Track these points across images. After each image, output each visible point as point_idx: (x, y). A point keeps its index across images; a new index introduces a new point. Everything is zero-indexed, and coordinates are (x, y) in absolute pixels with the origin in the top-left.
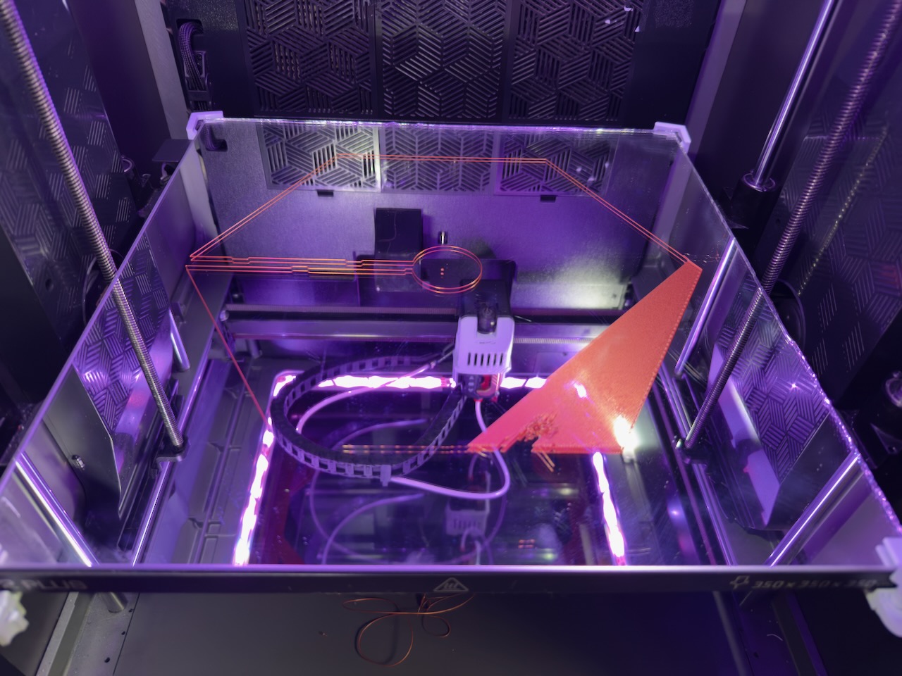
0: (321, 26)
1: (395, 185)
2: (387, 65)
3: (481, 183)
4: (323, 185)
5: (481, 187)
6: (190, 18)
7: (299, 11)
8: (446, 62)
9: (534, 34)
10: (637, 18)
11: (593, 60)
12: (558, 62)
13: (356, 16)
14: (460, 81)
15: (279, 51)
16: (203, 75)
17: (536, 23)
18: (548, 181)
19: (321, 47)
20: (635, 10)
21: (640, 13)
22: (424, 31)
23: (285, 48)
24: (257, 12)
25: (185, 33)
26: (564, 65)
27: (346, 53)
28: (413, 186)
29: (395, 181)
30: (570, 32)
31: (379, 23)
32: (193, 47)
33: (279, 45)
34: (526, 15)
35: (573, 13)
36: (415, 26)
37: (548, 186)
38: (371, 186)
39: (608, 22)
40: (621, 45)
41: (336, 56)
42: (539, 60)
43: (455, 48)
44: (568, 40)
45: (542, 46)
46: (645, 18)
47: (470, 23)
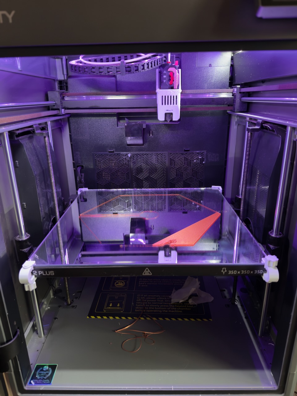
0: (116, 166)
1: (137, 210)
2: (134, 176)
3: (163, 208)
4: (115, 211)
5: (163, 210)
6: (81, 165)
7: (110, 162)
8: (150, 174)
9: (175, 165)
10: (203, 159)
11: (192, 172)
12: (182, 173)
13: (126, 163)
14: (155, 179)
15: (104, 173)
16: (83, 180)
17: (175, 163)
18: (184, 207)
19: (116, 171)
20: (202, 157)
21: (204, 158)
22: (144, 166)
23: (106, 172)
24: (99, 163)
25: (79, 169)
26: (184, 173)
27: (123, 173)
28: (142, 210)
29: (137, 209)
30: (185, 164)
31: (132, 164)
32: (81, 173)
33: (104, 171)
34: (172, 161)
35: (185, 160)
36: (141, 165)
37: (184, 209)
38: (129, 211)
39: (195, 161)
40: (200, 167)
41: (120, 174)
42: (177, 173)
43: (153, 170)
44: (185, 167)
45: (177, 168)
46: (205, 159)
47: (157, 163)
